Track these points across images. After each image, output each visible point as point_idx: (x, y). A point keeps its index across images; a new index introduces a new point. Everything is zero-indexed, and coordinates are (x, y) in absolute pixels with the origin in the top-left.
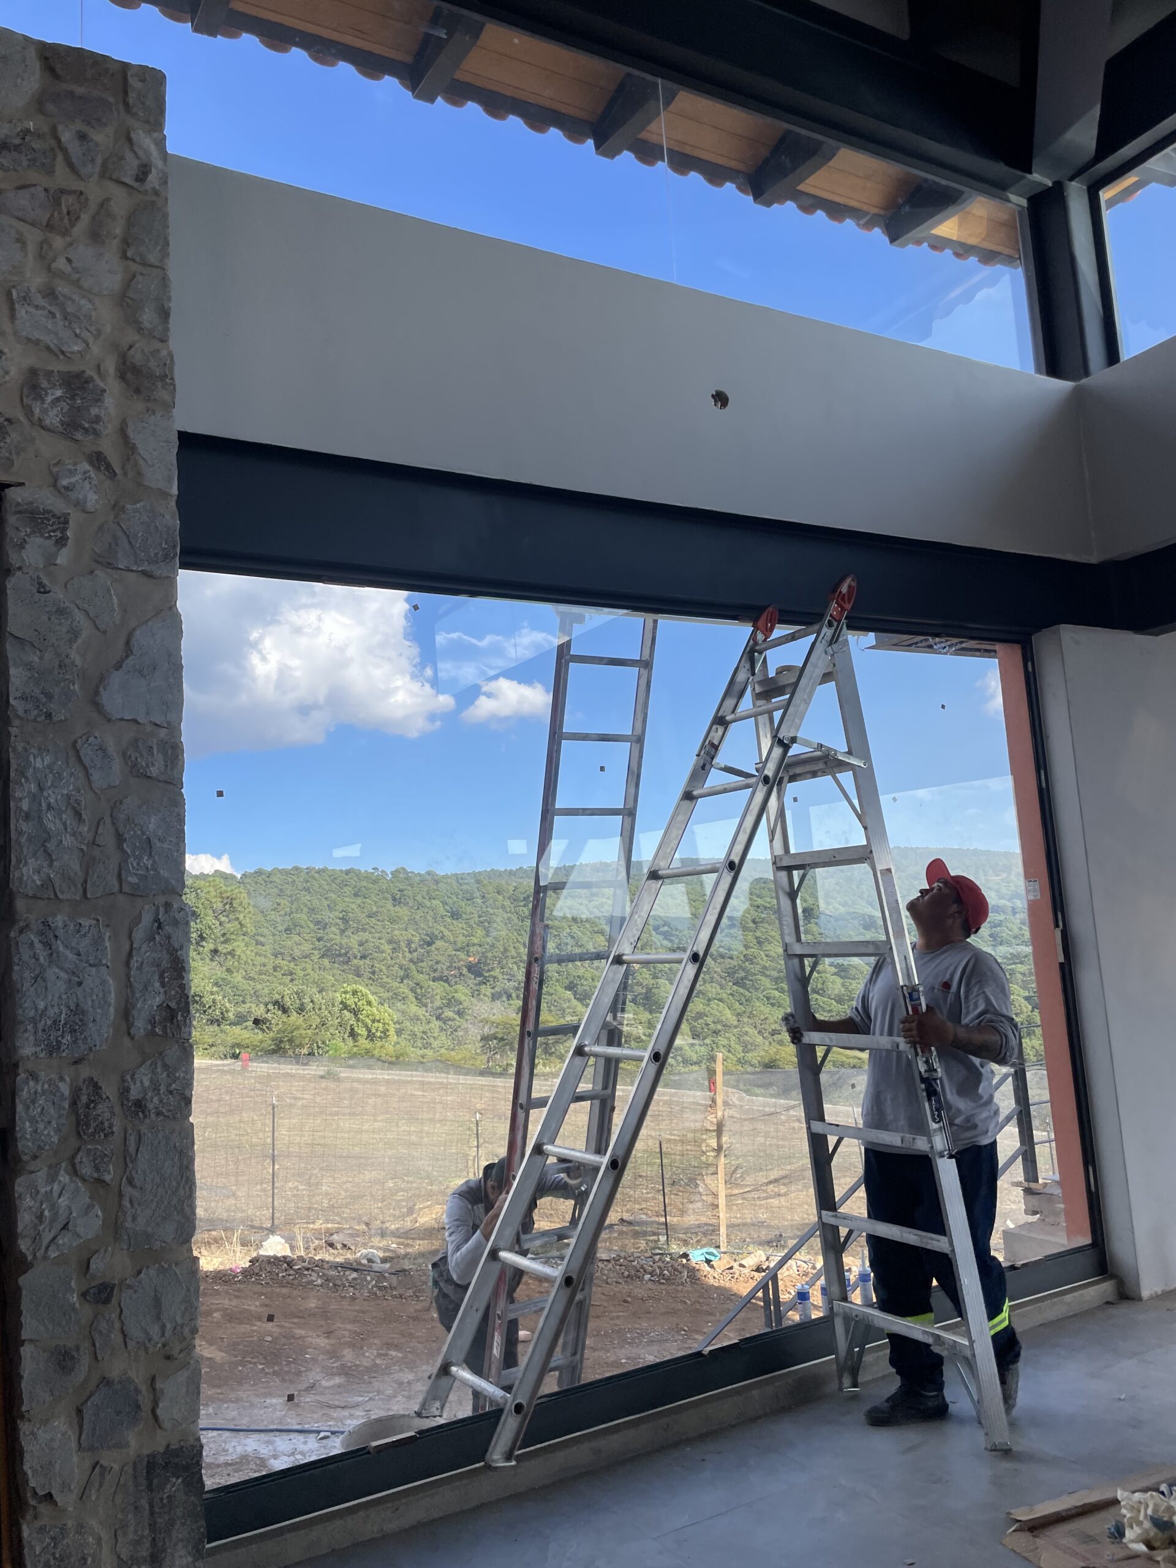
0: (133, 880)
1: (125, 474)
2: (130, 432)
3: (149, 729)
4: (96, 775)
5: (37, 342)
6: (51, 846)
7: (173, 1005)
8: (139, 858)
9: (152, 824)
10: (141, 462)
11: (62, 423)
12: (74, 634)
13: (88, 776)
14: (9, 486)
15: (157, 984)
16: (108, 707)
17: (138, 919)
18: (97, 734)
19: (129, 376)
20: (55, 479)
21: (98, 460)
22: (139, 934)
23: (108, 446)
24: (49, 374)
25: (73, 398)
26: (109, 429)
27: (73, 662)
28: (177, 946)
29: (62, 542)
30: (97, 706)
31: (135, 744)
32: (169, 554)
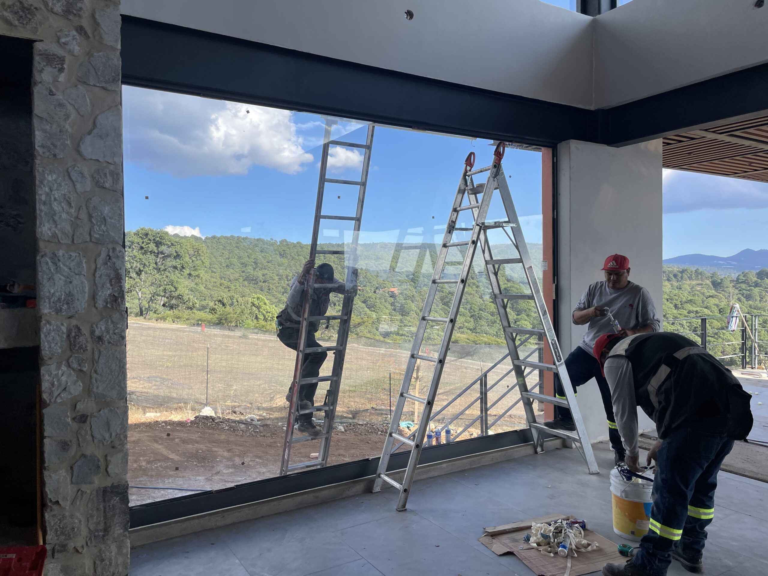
0: (97, 236)
1: (94, 37)
2: (97, 16)
3: (105, 165)
4: (78, 186)
6: (56, 218)
7: (116, 294)
8: (100, 226)
9: (106, 210)
10: (102, 31)
11: (63, 11)
12: (67, 116)
13: (74, 186)
14: (35, 41)
15: (108, 285)
16: (84, 153)
17: (99, 255)
18: (79, 166)
20: (59, 39)
21: (80, 30)
22: (100, 261)
23: (86, 23)
26: (86, 14)
28: (118, 268)
29: (61, 70)
30: (79, 152)
31: (98, 171)
32: (115, 79)
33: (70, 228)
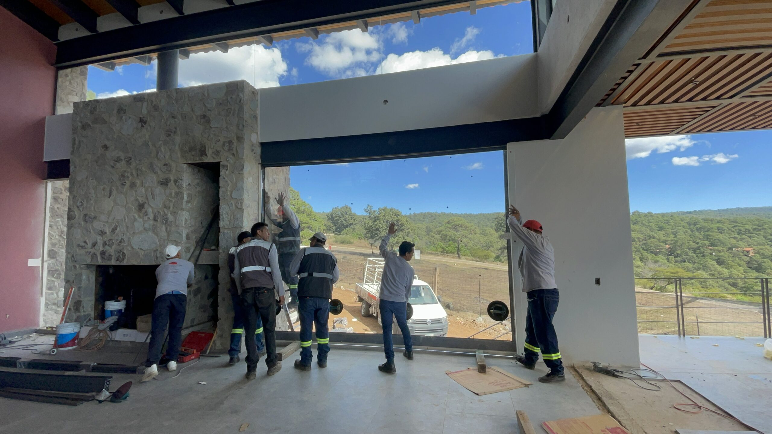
3: (239, 200)
5: (225, 136)
6: (225, 220)
11: (228, 149)
13: (230, 208)
14: (221, 162)
16: (233, 197)
18: (231, 201)
19: (238, 139)
20: (227, 159)
24: (226, 141)
25: (229, 145)
27: (228, 190)
31: (236, 202)
32: (242, 169)
33: (228, 223)
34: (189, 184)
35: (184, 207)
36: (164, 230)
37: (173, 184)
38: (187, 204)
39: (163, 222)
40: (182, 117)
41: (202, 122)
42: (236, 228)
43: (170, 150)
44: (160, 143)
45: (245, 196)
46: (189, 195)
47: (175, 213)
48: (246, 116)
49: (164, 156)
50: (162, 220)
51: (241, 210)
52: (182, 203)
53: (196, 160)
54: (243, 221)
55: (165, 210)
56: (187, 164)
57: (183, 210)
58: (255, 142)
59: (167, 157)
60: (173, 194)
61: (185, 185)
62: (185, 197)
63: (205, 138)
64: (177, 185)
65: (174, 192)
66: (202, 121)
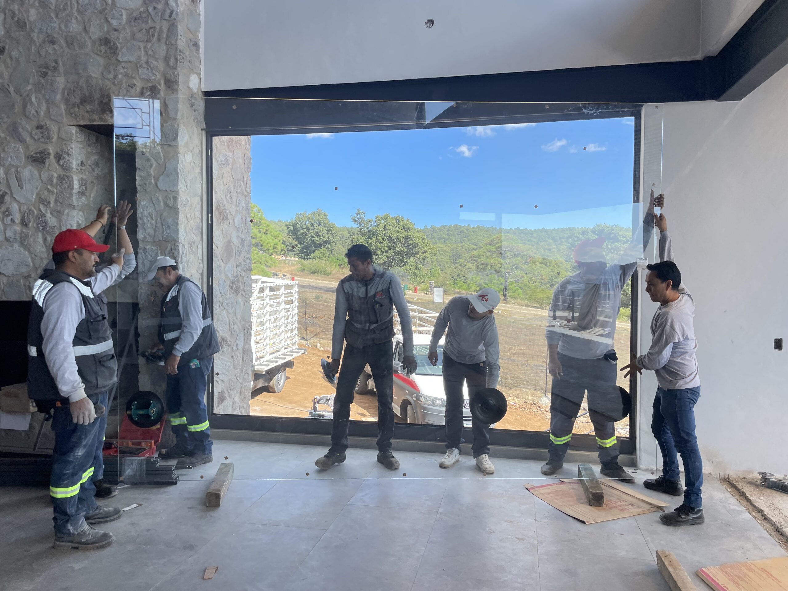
0: (165, 236)
1: (166, 115)
2: (166, 102)
3: (170, 192)
4: (157, 207)
5: (144, 79)
6: (145, 227)
8: (166, 231)
9: (170, 221)
10: (169, 110)
12: (151, 166)
13: (155, 207)
16: (159, 187)
17: (167, 248)
18: (157, 195)
19: (167, 83)
24: (146, 88)
25: (152, 94)
27: (151, 174)
30: (157, 186)
31: (166, 197)
32: (176, 138)
33: (152, 232)
34: (82, 163)
35: (75, 203)
36: (42, 242)
37: (54, 161)
38: (79, 198)
39: (38, 227)
40: (67, 42)
41: (103, 51)
42: (166, 241)
43: (47, 101)
44: (30, 87)
45: (181, 187)
46: (82, 182)
47: (59, 212)
48: (182, 42)
49: (37, 112)
50: (37, 225)
51: (175, 211)
52: (71, 195)
53: (94, 121)
54: (178, 230)
55: (42, 207)
56: (79, 126)
57: (74, 207)
58: (195, 91)
59: (42, 113)
60: (55, 180)
61: (74, 164)
62: (76, 185)
63: (109, 80)
64: (61, 164)
65: (55, 175)
66: (103, 49)
